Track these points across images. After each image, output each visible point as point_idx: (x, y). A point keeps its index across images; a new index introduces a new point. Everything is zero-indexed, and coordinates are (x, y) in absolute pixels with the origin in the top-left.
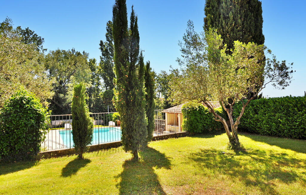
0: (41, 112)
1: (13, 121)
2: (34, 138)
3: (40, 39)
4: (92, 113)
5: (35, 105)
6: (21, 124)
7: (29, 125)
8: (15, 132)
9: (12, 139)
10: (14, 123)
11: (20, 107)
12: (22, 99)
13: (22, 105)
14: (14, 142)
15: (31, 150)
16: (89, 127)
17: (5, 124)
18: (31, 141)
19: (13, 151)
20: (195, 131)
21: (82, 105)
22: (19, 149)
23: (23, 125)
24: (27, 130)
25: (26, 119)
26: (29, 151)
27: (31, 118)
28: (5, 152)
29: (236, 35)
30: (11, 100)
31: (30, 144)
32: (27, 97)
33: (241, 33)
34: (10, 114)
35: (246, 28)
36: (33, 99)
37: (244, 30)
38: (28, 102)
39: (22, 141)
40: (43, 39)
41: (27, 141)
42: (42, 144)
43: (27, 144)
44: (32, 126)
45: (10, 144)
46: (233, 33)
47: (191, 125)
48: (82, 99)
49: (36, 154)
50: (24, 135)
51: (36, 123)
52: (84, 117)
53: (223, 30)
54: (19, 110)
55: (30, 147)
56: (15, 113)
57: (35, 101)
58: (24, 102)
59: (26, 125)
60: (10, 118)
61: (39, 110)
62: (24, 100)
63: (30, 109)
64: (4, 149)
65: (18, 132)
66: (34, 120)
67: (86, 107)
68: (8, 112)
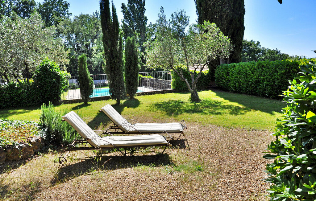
0: (60, 74)
1: (42, 80)
2: (56, 91)
3: (66, 3)
4: (92, 75)
5: (55, 70)
6: (47, 82)
7: (52, 83)
8: (44, 87)
9: (42, 91)
10: (43, 81)
11: (46, 71)
12: (47, 65)
13: (47, 70)
14: (44, 93)
15: (55, 99)
16: (90, 84)
17: (38, 82)
18: (54, 93)
19: (43, 99)
20: (180, 89)
21: (85, 69)
22: (47, 97)
23: (49, 82)
24: (51, 86)
25: (50, 79)
26: (54, 99)
27: (53, 78)
28: (39, 99)
29: (217, 9)
30: (40, 66)
31: (54, 94)
32: (50, 64)
33: (220, 7)
34: (40, 75)
35: (225, 3)
36: (54, 65)
37: (223, 5)
38: (51, 67)
39: (49, 92)
40: (69, 3)
41: (52, 92)
42: (61, 95)
43: (52, 94)
44: (54, 83)
45: (42, 94)
46: (215, 7)
47: (177, 84)
48: (85, 66)
49: (58, 101)
50: (50, 89)
51: (57, 81)
52: (86, 77)
53: (206, 4)
54: (45, 73)
55: (54, 97)
56: (43, 75)
57: (55, 67)
58: (48, 68)
59: (50, 83)
60: (40, 78)
61: (58, 73)
62: (48, 66)
63: (52, 72)
64: (38, 97)
65: (46, 87)
66: (55, 79)
67: (87, 70)
68: (39, 74)
